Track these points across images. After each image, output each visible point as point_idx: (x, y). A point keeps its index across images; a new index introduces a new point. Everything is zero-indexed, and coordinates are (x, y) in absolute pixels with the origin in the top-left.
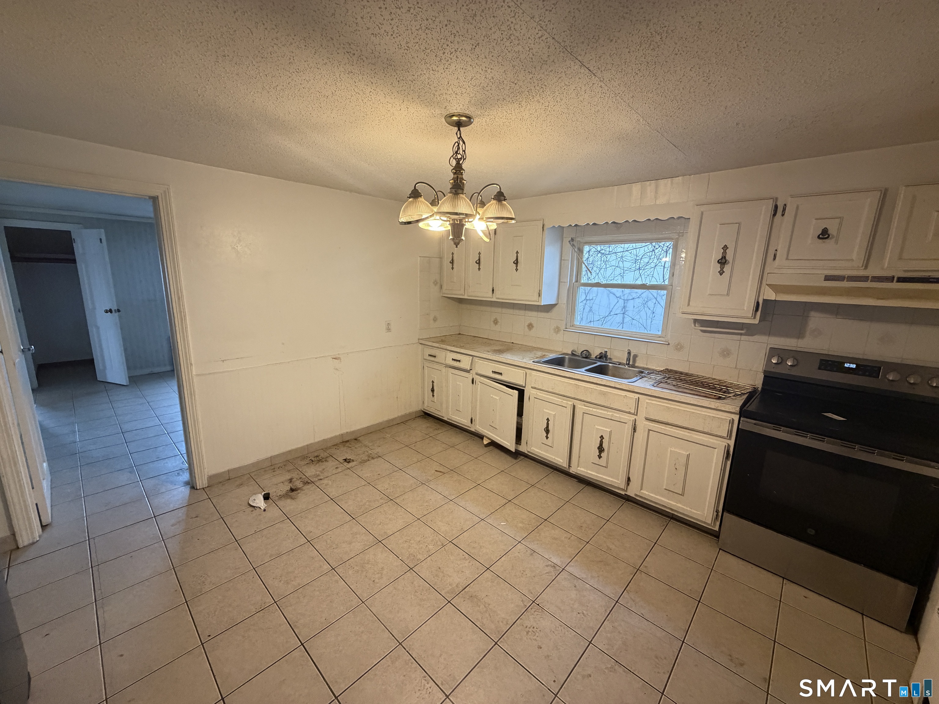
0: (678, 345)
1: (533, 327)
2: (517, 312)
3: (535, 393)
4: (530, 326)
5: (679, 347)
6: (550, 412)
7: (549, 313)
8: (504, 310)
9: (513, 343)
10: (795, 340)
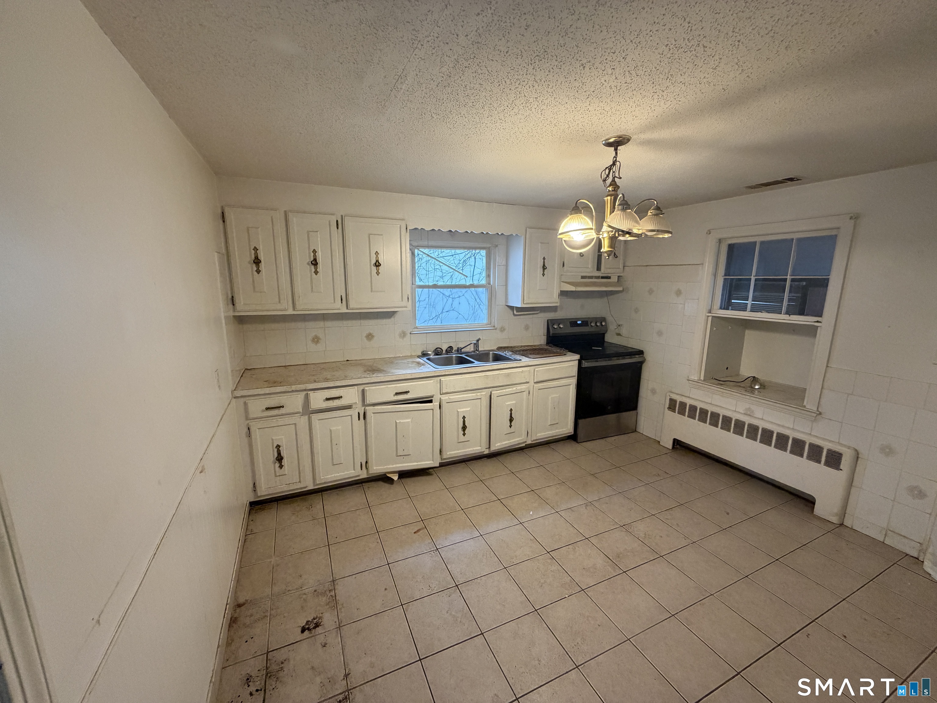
0: (502, 328)
1: (373, 336)
2: (350, 323)
3: (447, 398)
4: (370, 337)
5: (502, 330)
6: (463, 410)
7: (392, 319)
8: (329, 324)
9: (348, 360)
10: (553, 313)
